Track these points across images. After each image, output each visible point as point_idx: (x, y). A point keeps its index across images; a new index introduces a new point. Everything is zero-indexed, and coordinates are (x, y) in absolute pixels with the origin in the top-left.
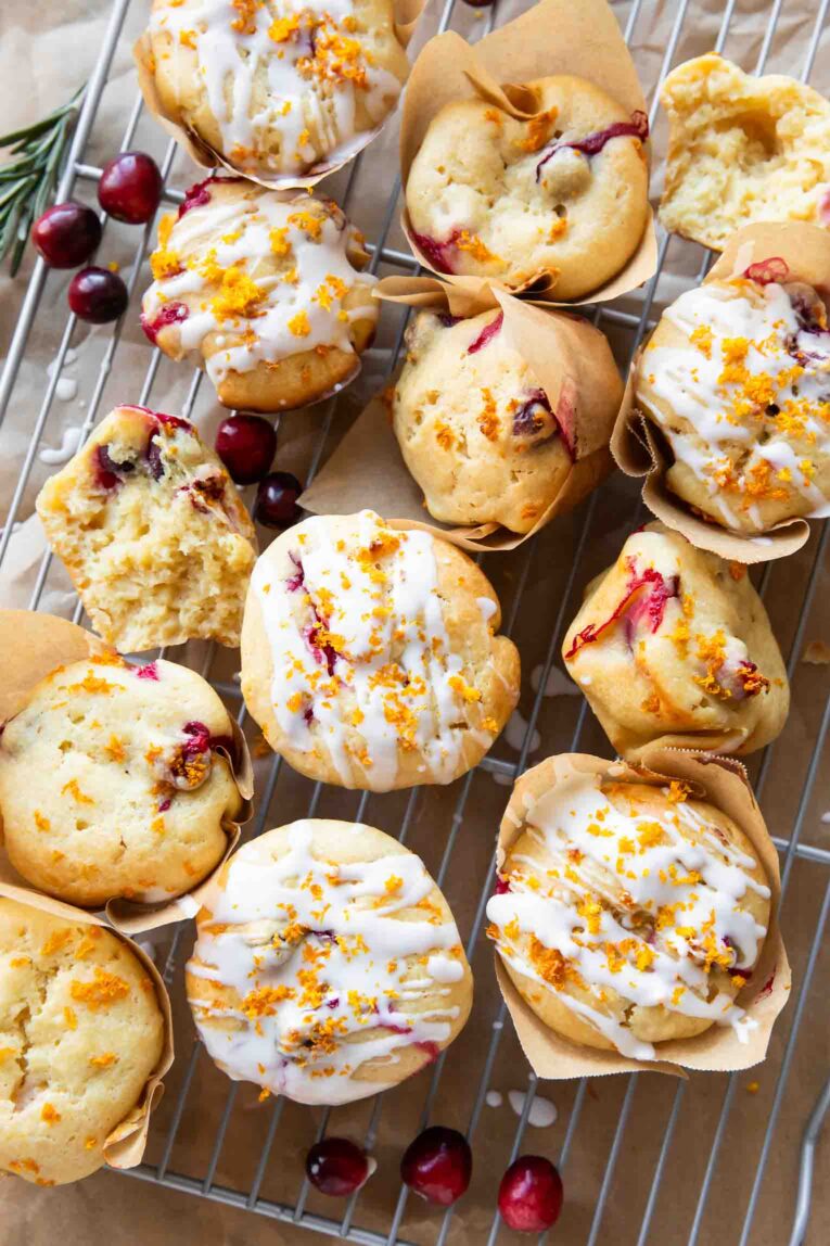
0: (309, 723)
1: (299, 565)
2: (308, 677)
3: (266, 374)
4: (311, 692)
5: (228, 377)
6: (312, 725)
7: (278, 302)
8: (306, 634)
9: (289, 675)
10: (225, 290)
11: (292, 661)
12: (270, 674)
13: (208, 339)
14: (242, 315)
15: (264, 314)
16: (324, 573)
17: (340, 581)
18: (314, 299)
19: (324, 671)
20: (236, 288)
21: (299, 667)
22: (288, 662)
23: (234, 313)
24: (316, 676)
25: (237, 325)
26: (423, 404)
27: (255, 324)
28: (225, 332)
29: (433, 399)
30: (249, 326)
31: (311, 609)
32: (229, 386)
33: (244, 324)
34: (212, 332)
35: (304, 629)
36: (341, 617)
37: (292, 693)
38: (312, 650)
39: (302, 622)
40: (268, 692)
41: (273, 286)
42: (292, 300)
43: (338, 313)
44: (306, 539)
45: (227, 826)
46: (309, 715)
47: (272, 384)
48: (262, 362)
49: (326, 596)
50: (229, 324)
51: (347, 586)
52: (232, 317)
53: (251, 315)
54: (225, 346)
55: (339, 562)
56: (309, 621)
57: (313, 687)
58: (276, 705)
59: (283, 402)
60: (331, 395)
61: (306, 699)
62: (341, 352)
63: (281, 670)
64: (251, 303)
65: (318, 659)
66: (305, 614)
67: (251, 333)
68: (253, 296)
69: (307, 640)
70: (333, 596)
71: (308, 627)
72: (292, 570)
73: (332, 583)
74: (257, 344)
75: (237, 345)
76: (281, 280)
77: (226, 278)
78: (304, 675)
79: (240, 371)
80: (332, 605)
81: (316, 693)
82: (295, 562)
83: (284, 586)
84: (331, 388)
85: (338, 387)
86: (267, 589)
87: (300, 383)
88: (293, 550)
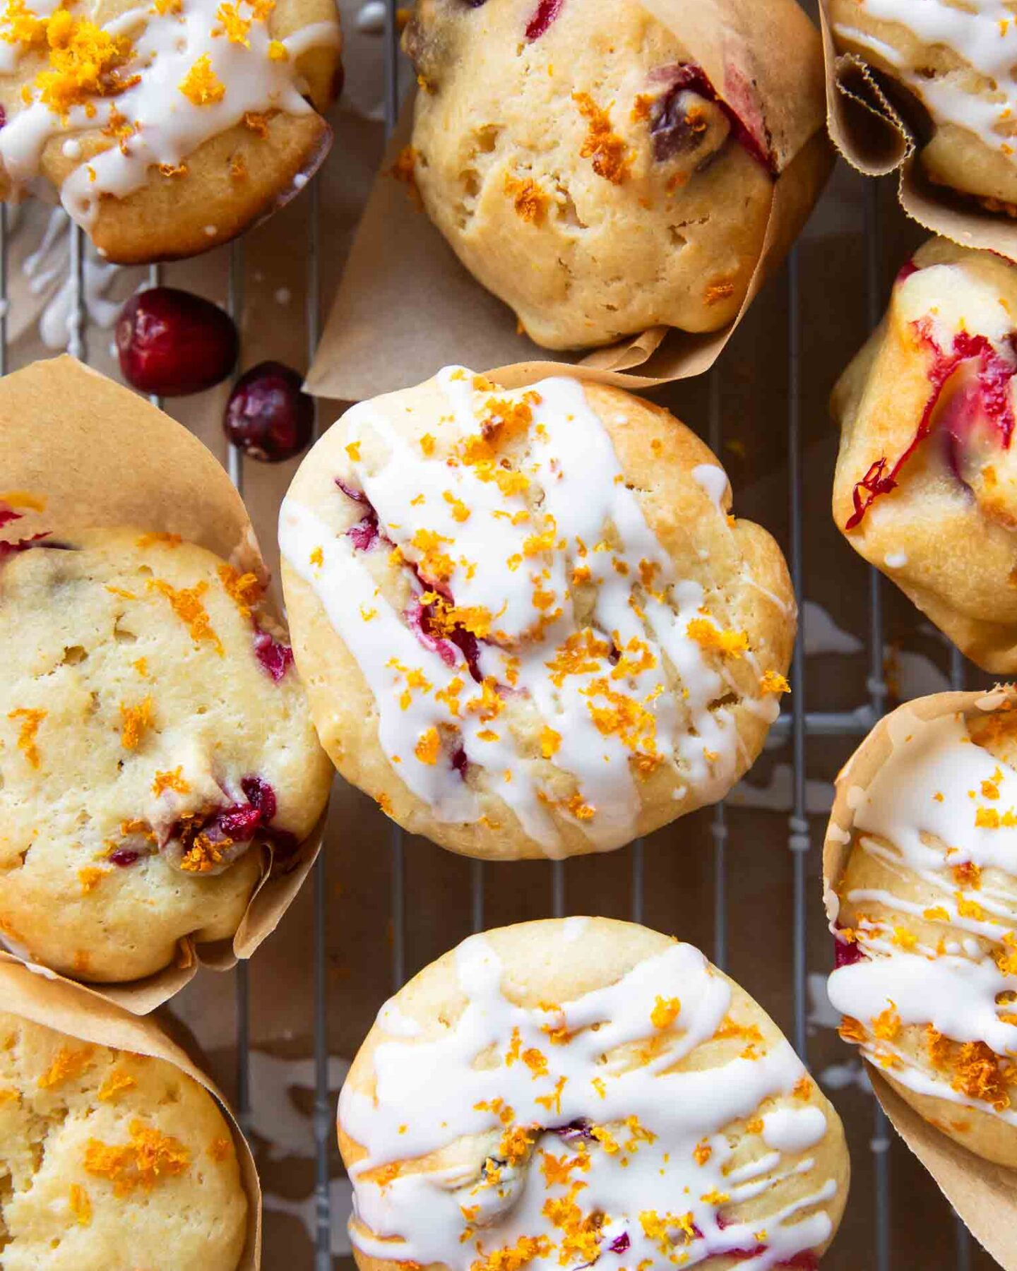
0: (463, 774)
1: (363, 500)
2: (439, 695)
3: (168, 188)
4: (452, 719)
5: (102, 212)
6: (468, 777)
7: (154, 55)
8: (413, 619)
9: (405, 701)
10: (57, 56)
11: (404, 676)
12: (369, 707)
13: (47, 155)
14: (97, 94)
15: (136, 82)
16: (414, 502)
17: (448, 509)
18: (216, 34)
19: (466, 676)
20: (74, 47)
21: (419, 683)
22: (397, 680)
23: (83, 93)
24: (454, 690)
25: (91, 114)
26: (473, 156)
27: (122, 104)
28: (75, 132)
29: (488, 140)
30: (114, 110)
31: (407, 573)
32: (109, 225)
33: (105, 108)
34: (50, 139)
35: (406, 612)
36: (470, 574)
37: (424, 731)
38: (433, 645)
39: (400, 600)
40: (374, 740)
41: (139, 28)
42: (181, 44)
43: (266, 46)
44: (360, 450)
46: (460, 761)
47: (182, 202)
48: (154, 168)
49: (432, 545)
50: (79, 113)
51: (462, 515)
52: (82, 102)
53: (112, 90)
54: (80, 159)
55: (436, 475)
56: (412, 593)
57: (455, 712)
58: (396, 758)
59: (211, 231)
60: (292, 195)
61: (446, 736)
62: (290, 117)
63: (387, 698)
64: (107, 67)
65: (449, 658)
66: (402, 584)
67: (120, 121)
68: (107, 53)
69: (418, 630)
70: (444, 539)
71: (413, 606)
72: (348, 514)
73: (435, 519)
74: (136, 140)
75: (101, 149)
76: (152, 12)
77: (52, 35)
78: (431, 695)
79: (118, 190)
80: (447, 557)
81: (462, 718)
82: (352, 497)
83: (346, 544)
84: (288, 184)
85: (301, 180)
86: (318, 558)
87: (230, 190)
88: (345, 475)
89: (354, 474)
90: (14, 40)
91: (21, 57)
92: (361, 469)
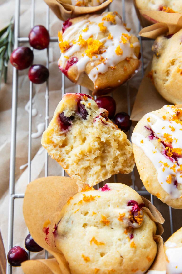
0: (177, 186)
1: (151, 130)
2: (171, 168)
3: (112, 72)
4: (174, 173)
5: (99, 77)
6: (178, 187)
7: (108, 47)
8: (163, 153)
9: (164, 169)
10: (89, 46)
11: (163, 164)
12: (155, 172)
13: (87, 66)
14: (97, 54)
15: (105, 51)
16: (162, 128)
17: (170, 129)
18: (120, 42)
19: (176, 164)
20: (93, 44)
21: (166, 165)
22: (161, 165)
23: (95, 53)
24: (174, 167)
25: (97, 57)
26: (169, 67)
27: (103, 55)
28: (94, 61)
29: (173, 63)
30: (101, 57)
31: (162, 144)
32: (99, 80)
33: (99, 56)
34: (88, 62)
35: (162, 152)
36: (176, 142)
37: (168, 176)
38: (169, 158)
39: (160, 149)
40: (157, 180)
41: (104, 42)
42: (113, 45)
43: (130, 45)
44: (150, 120)
45: (155, 238)
46: (176, 183)
47: (115, 75)
48: (109, 68)
49: (167, 136)
50: (94, 57)
51: (173, 130)
52: (94, 55)
53: (100, 53)
54: (95, 66)
55: (167, 123)
56: (163, 148)
57: (175, 171)
58: (162, 183)
59: (119, 81)
60: (135, 74)
61: (173, 177)
62: (134, 59)
63: (159, 170)
64: (99, 49)
65: (172, 160)
66: (160, 146)
67: (102, 58)
68: (100, 45)
69: (165, 155)
70: (170, 135)
71: (163, 150)
72: (149, 133)
73: (168, 131)
74: (106, 61)
75: (99, 64)
76: (107, 39)
77: (88, 42)
78: (169, 168)
79: (102, 73)
80: (171, 138)
81: (176, 173)
82: (149, 129)
83: (148, 139)
84: (134, 72)
85: (136, 71)
86: (142, 142)
87: (124, 73)
88: (147, 125)
89: (149, 125)
90: (80, 45)
91: (81, 48)
92: (150, 124)
